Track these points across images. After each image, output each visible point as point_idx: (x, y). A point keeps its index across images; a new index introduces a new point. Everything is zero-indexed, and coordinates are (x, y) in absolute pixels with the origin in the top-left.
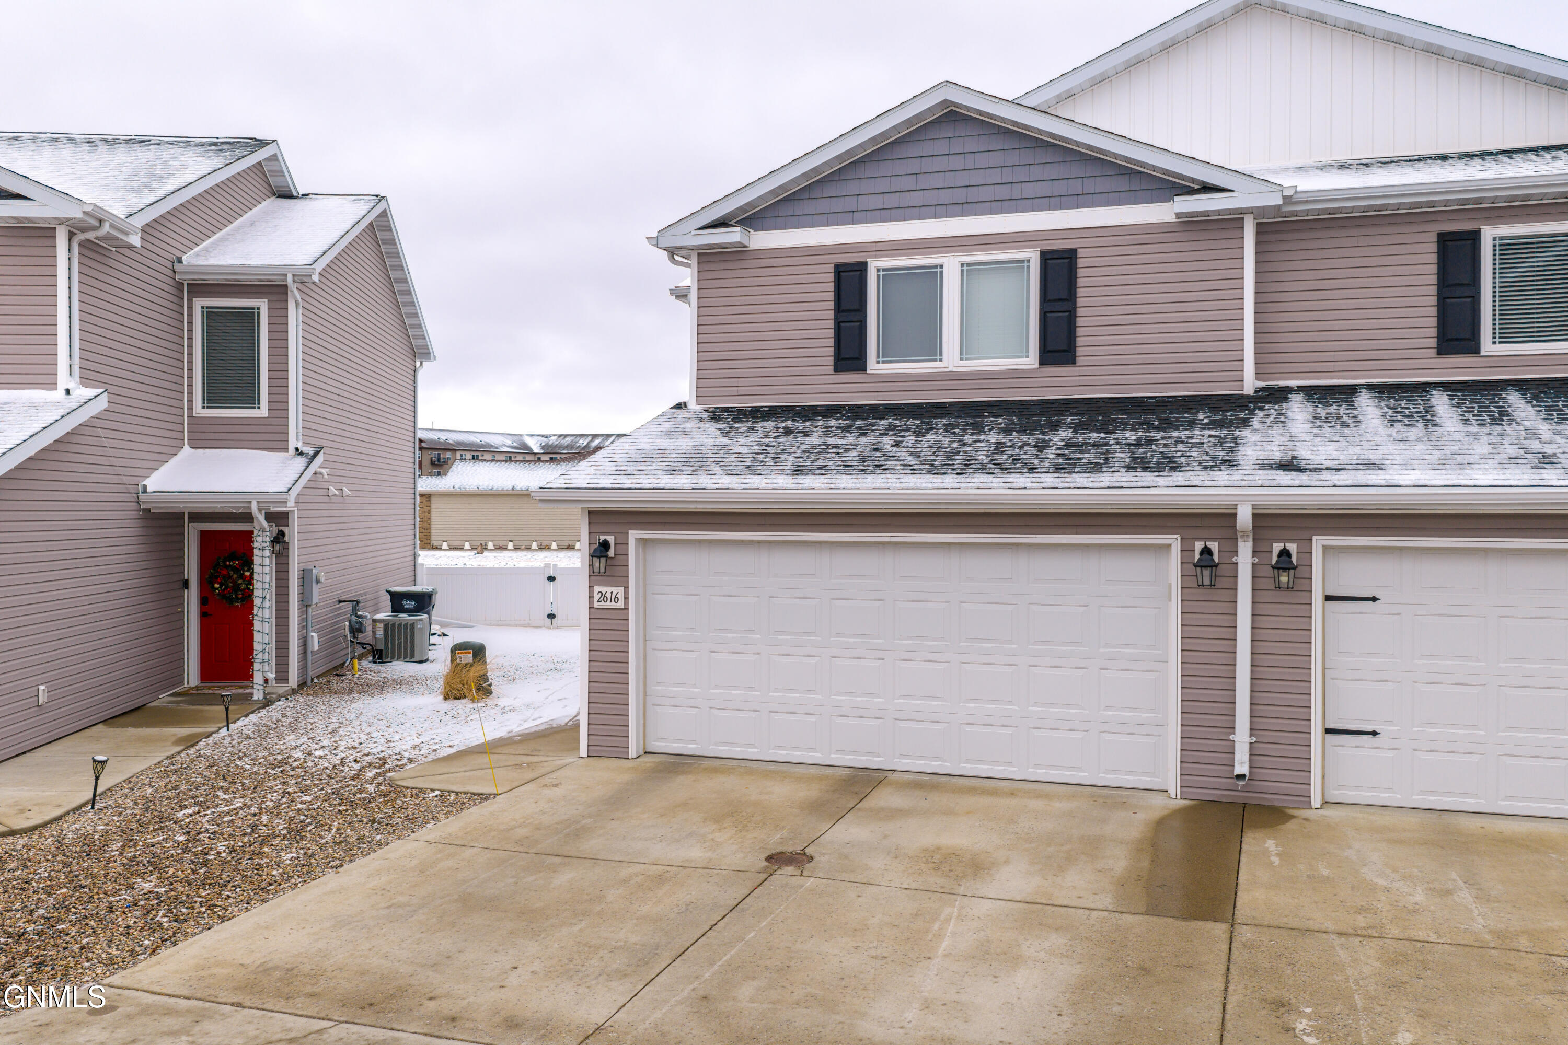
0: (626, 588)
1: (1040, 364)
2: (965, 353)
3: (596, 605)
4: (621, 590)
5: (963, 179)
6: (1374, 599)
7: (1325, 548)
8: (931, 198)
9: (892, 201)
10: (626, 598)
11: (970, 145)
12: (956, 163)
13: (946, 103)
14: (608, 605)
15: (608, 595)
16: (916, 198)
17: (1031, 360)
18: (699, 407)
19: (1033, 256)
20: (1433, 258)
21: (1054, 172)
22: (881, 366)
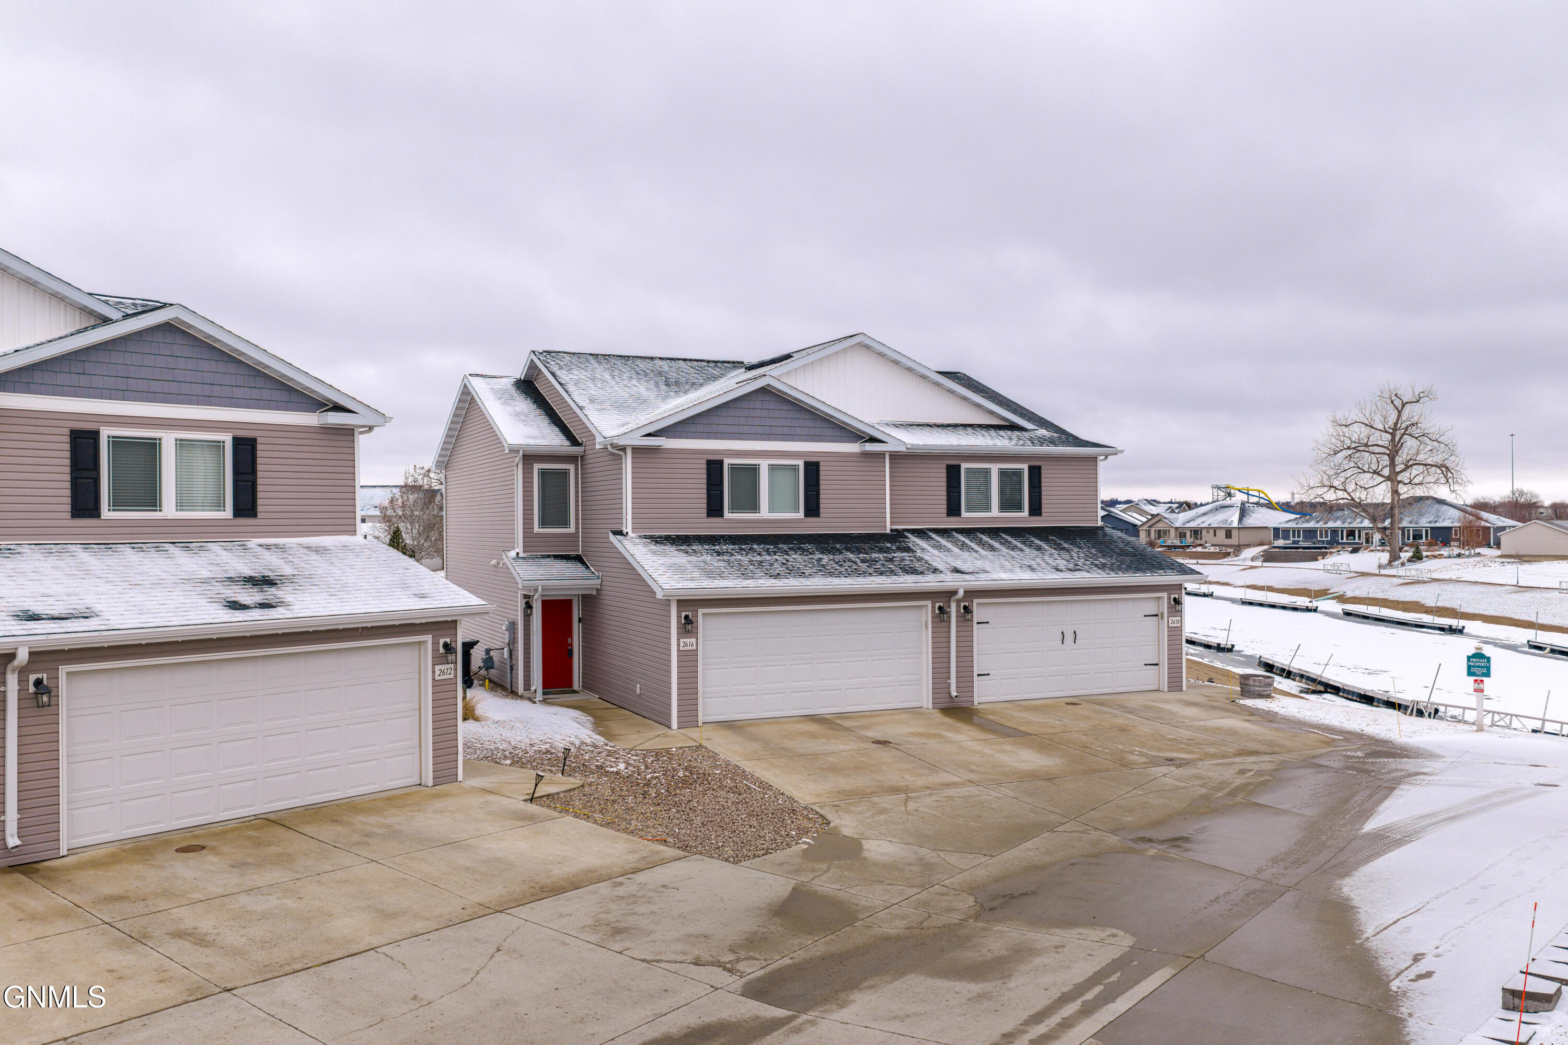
0: (697, 639)
1: (805, 516)
2: (772, 509)
3: (681, 649)
4: (694, 640)
5: (768, 422)
6: (988, 623)
7: (977, 603)
8: (754, 430)
9: (735, 429)
10: (697, 644)
11: (772, 405)
12: (765, 413)
13: (768, 385)
14: (688, 648)
15: (688, 643)
16: (746, 429)
17: (801, 514)
18: (634, 535)
19: (801, 463)
20: (945, 475)
21: (809, 423)
22: (731, 514)
